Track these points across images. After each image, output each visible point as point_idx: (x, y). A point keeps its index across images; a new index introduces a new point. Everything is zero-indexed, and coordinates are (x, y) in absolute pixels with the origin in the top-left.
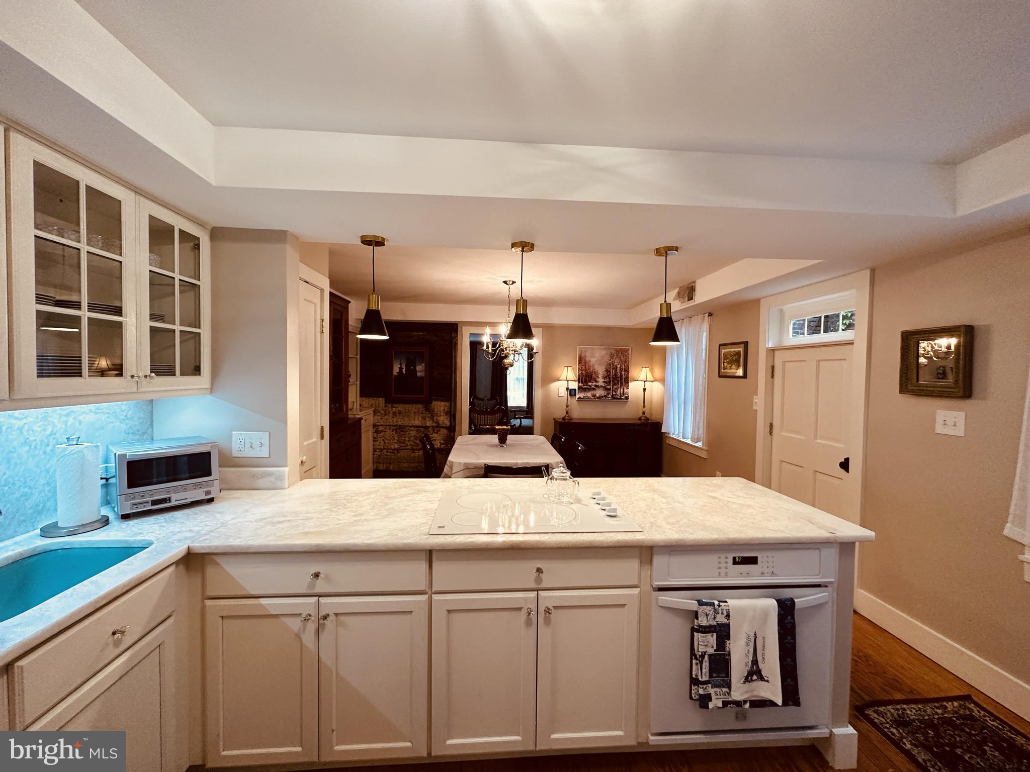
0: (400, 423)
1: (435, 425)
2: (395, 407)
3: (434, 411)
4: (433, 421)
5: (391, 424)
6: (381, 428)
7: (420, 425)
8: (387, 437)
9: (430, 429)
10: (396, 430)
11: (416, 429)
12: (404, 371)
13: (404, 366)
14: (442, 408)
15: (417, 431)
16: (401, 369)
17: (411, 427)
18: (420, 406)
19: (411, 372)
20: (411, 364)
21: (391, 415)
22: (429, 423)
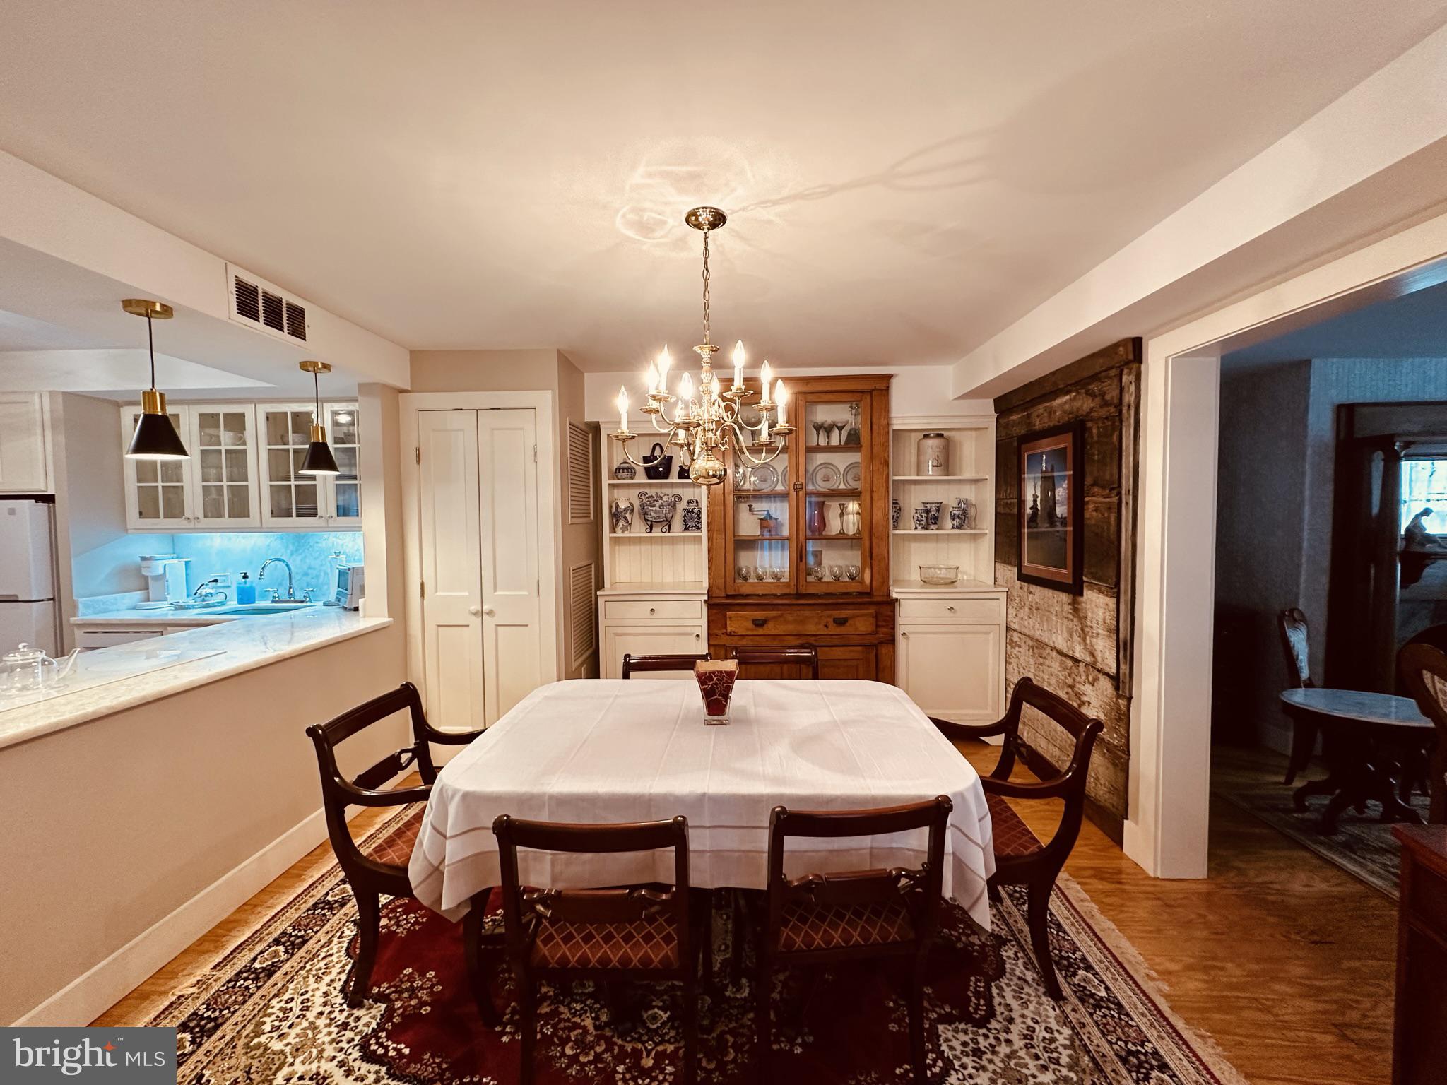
0: (1037, 634)
1: (1089, 659)
2: (1031, 593)
3: (1086, 618)
4: (1086, 649)
5: (1027, 631)
6: (1016, 637)
7: (1065, 651)
8: (1022, 661)
9: (1082, 667)
10: (1032, 647)
11: (1059, 657)
12: (1039, 499)
13: (1039, 494)
14: (1101, 615)
15: (1061, 663)
16: (1035, 497)
17: (1053, 649)
18: (1064, 597)
19: (1050, 504)
20: (1049, 483)
21: (1027, 609)
22: (1079, 653)
